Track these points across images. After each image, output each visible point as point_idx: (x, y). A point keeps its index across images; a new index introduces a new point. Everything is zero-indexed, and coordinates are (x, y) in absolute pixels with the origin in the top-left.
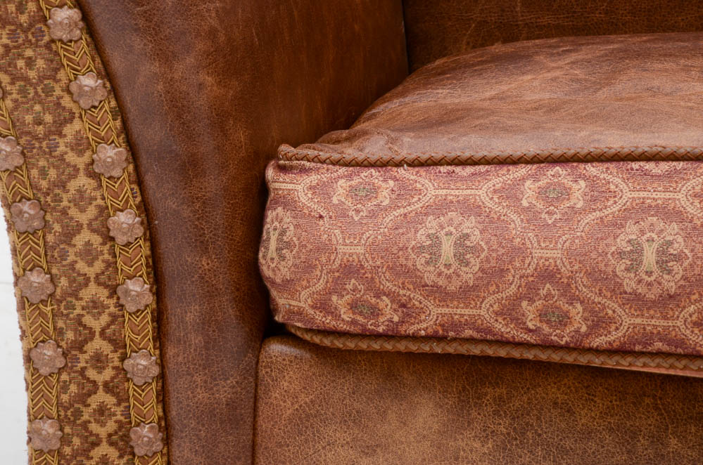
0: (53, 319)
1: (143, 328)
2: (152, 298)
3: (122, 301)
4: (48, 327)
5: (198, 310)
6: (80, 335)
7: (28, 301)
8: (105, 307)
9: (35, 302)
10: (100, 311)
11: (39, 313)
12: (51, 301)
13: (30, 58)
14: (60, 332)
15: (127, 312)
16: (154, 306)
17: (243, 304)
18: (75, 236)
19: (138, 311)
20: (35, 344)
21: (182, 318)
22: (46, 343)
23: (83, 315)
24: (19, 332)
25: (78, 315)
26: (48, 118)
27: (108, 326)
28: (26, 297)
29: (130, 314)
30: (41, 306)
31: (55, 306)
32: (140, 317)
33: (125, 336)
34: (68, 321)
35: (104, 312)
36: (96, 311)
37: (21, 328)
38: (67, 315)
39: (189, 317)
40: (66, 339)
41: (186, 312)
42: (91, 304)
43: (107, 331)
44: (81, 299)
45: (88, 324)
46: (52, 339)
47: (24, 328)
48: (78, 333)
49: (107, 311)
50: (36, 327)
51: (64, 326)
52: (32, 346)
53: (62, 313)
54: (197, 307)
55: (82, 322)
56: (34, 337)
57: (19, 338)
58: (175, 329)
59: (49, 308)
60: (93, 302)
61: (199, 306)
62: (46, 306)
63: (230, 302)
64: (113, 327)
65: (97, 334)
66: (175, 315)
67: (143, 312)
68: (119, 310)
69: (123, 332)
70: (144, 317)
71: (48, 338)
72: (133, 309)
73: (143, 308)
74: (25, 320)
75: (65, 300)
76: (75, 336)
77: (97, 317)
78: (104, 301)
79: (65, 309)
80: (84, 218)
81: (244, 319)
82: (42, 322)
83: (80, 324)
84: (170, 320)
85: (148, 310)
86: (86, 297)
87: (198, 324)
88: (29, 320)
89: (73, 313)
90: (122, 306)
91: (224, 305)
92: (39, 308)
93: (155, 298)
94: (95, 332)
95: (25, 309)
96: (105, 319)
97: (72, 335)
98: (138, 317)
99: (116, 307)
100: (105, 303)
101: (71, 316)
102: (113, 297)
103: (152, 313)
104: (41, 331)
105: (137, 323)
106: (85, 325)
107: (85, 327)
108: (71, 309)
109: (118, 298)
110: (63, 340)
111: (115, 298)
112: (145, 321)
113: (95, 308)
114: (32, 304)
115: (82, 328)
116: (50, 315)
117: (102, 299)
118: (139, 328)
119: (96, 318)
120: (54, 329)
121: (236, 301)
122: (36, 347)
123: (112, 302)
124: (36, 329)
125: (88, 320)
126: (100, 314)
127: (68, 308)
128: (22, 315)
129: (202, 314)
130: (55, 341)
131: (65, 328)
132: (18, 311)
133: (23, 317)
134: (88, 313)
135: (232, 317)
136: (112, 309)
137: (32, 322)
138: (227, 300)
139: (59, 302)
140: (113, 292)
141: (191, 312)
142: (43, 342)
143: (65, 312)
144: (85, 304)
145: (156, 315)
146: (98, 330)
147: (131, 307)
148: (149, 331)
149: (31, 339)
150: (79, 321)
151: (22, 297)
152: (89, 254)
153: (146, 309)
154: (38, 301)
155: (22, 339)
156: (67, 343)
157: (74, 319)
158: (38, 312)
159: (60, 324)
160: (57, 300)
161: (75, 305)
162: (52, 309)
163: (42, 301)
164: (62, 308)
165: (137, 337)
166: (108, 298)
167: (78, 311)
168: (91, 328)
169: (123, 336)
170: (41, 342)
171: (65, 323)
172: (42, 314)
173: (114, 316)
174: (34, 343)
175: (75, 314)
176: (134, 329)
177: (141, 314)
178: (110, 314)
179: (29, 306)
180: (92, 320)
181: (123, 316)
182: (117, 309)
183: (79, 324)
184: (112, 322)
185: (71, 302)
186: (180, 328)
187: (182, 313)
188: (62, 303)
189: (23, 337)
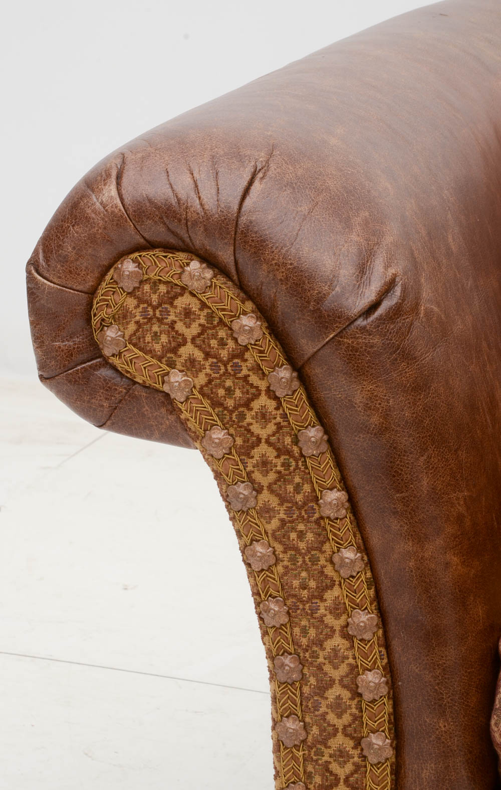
0: (303, 763)
1: (383, 780)
2: (392, 752)
3: (365, 753)
4: (299, 770)
5: (434, 768)
6: (327, 780)
7: (283, 745)
8: (351, 757)
9: (289, 746)
10: (346, 759)
11: (292, 756)
12: (303, 747)
13: (301, 532)
14: (309, 776)
15: (369, 763)
16: (394, 760)
17: (475, 766)
18: (328, 690)
19: (379, 763)
20: (287, 784)
21: (419, 773)
22: (297, 785)
23: (330, 763)
24: (273, 772)
25: (326, 762)
26: (312, 584)
27: (352, 774)
28: (282, 741)
29: (371, 765)
30: (294, 750)
31: (307, 752)
32: (381, 769)
33: (366, 785)
34: (317, 767)
35: (349, 761)
36: (342, 759)
37: (275, 768)
38: (317, 760)
39: (425, 774)
40: (314, 782)
41: (422, 769)
42: (338, 753)
43: (351, 779)
44: (330, 747)
45: (334, 771)
46: (302, 781)
47: (278, 769)
48: (325, 778)
49: (351, 760)
50: (288, 770)
51: (313, 771)
52: (284, 786)
53: (312, 758)
54: (433, 765)
55: (329, 769)
56: (286, 778)
57: (273, 777)
58: (412, 783)
59: (301, 753)
60: (340, 751)
61: (435, 764)
62: (299, 751)
63: (463, 764)
64: (356, 776)
65: (342, 781)
66: (412, 771)
67: (383, 764)
68: (362, 761)
69: (364, 782)
70: (384, 770)
71: (298, 780)
72: (375, 761)
73: (383, 761)
74: (279, 761)
75: (315, 746)
76: (322, 781)
77: (342, 765)
78: (349, 751)
79: (315, 755)
80: (336, 674)
81: (475, 781)
82: (294, 765)
83: (327, 770)
84: (407, 774)
85: (388, 763)
86: (334, 746)
87: (433, 781)
88: (283, 762)
89: (321, 759)
90: (365, 757)
91: (458, 766)
92: (292, 752)
93: (395, 752)
94: (340, 778)
95: (280, 752)
96: (349, 767)
97: (320, 779)
98: (378, 769)
99: (359, 758)
100: (350, 753)
101: (320, 762)
102: (357, 748)
103: (391, 766)
104: (293, 773)
105: (378, 775)
106: (332, 771)
107: (331, 773)
108: (320, 756)
109: (362, 750)
110: (311, 783)
111: (359, 749)
112: (385, 773)
113: (341, 756)
114: (286, 748)
115: (329, 775)
116: (301, 759)
117: (348, 749)
118: (379, 779)
119: (342, 766)
120: (304, 772)
121: (468, 763)
122: (287, 787)
123: (356, 753)
124: (289, 771)
125: (334, 767)
126: (345, 762)
127: (318, 755)
128: (277, 757)
129: (437, 772)
130: (304, 783)
131: (314, 772)
132: (273, 752)
133: (278, 758)
134: (335, 761)
135: (464, 777)
136: (356, 759)
137: (285, 764)
138: (460, 761)
139: (310, 748)
140: (358, 743)
141: (427, 769)
142: (294, 783)
143: (315, 758)
144: (332, 752)
145: (394, 768)
146: (342, 777)
147: (373, 759)
148: (388, 783)
149: (284, 779)
150: (326, 767)
151: (278, 740)
152: (338, 707)
153: (386, 762)
154: (292, 745)
155: (275, 778)
156: (314, 786)
157: (322, 765)
158: (291, 755)
159: (310, 768)
160: (309, 746)
161: (323, 752)
162: (304, 754)
163: (295, 746)
164: (312, 754)
165: (377, 787)
166: (353, 748)
167: (326, 758)
168: (337, 775)
169: (364, 785)
170: (292, 783)
171: (314, 768)
172: (294, 758)
173: (358, 766)
174: (286, 783)
175: (323, 761)
176: (374, 780)
177: (381, 766)
178: (354, 764)
179: (284, 749)
180: (338, 767)
181: (365, 766)
182: (360, 759)
183: (326, 770)
184: (356, 771)
185: (321, 749)
186: (416, 783)
187: (418, 769)
188: (312, 749)
189: (277, 776)
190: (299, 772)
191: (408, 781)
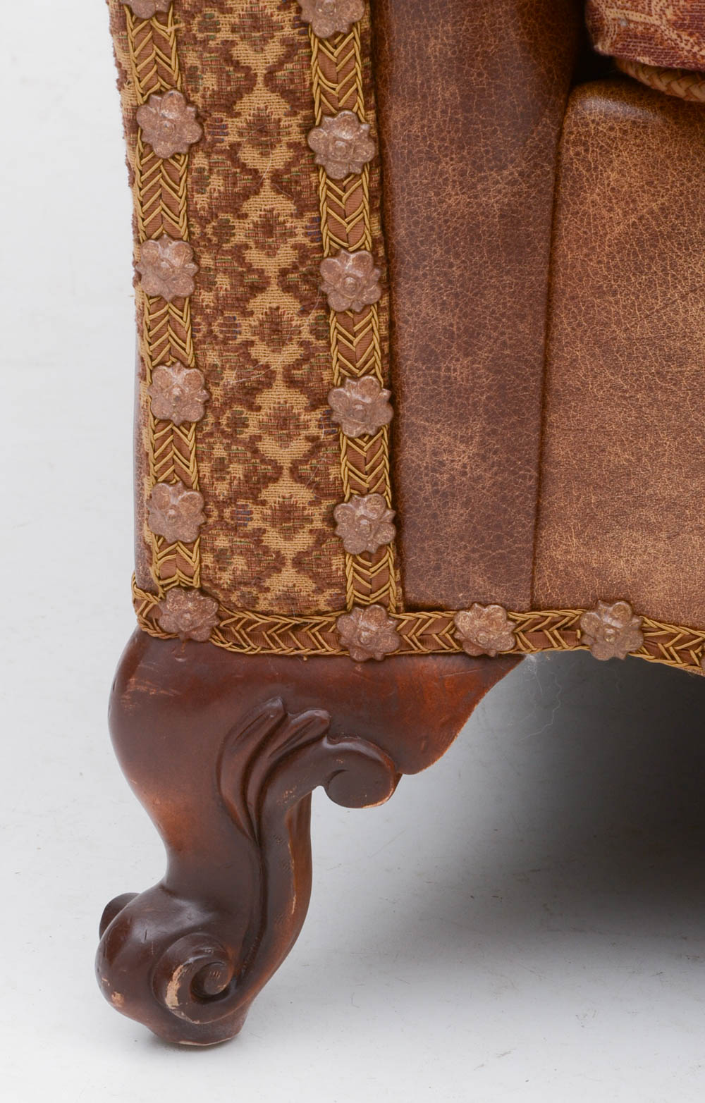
0: (177, 50)
1: (346, 70)
2: (362, 10)
3: (306, 16)
4: (170, 66)
5: (451, 33)
6: (228, 81)
7: (132, 14)
8: (275, 27)
9: (144, 16)
10: (265, 33)
11: (152, 37)
12: (174, 15)
14: (191, 75)
15: (316, 36)
16: (367, 25)
17: (536, 19)
19: (336, 35)
20: (145, 97)
21: (420, 48)
22: (166, 96)
23: (233, 43)
24: (115, 74)
25: (225, 42)
27: (280, 64)
28: (128, 6)
29: (321, 41)
30: (156, 23)
31: (182, 25)
32: (340, 48)
33: (312, 84)
34: (206, 55)
35: (273, 37)
36: (258, 34)
37: (119, 65)
38: (205, 42)
39: (434, 48)
40: (201, 88)
41: (427, 38)
42: (248, 21)
43: (279, 74)
44: (230, 11)
45: (244, 61)
46: (176, 88)
47: (125, 66)
48: (224, 76)
49: (278, 34)
50: (146, 67)
51: (198, 63)
52: (141, 100)
53: (195, 37)
54: (449, 27)
55: (232, 56)
56: (143, 84)
57: (116, 84)
58: (406, 71)
59: (171, 29)
60: (253, 17)
61: (454, 24)
62: (165, 24)
63: (513, 17)
64: (289, 66)
65: (260, 79)
66: (406, 44)
67: (345, 36)
68: (301, 34)
69: (307, 77)
70: (348, 48)
71: (168, 87)
72: (327, 31)
73: (345, 30)
74: (125, 49)
75: (201, 12)
76: (219, 84)
77: (259, 46)
78: (272, 15)
79: (200, 31)
81: (537, 50)
82: (157, 54)
83: (229, 59)
84: (395, 53)
85: (356, 33)
86: (238, 7)
87: (450, 60)
88: (134, 51)
89: (214, 39)
90: (306, 25)
91: (500, 23)
92: (152, 28)
93: (369, 9)
94: (256, 75)
95: (125, 28)
96: (274, 50)
97: (214, 81)
98: (335, 47)
99: (294, 27)
100: (275, 18)
101: (212, 44)
102: (289, 7)
103: (362, 39)
104: (157, 71)
105: (334, 60)
106: (238, 62)
107: (237, 65)
108: (210, 30)
109: (299, 10)
110: (196, 90)
111: (293, 10)
112: (350, 54)
113: (256, 28)
114: (138, 20)
115: (231, 69)
116: (172, 42)
117: (268, 11)
118: (338, 68)
119: (258, 48)
120: (180, 69)
121: (523, 15)
122: (147, 102)
123: (287, 17)
124: (147, 69)
125: (243, 52)
126: (265, 40)
127: (207, 29)
128: (120, 41)
129: (458, 42)
130: (183, 91)
131: (200, 66)
132: (112, 32)
133: (123, 44)
134: (243, 38)
135: (515, 46)
136: (288, 31)
137: (139, 55)
138: (506, 12)
139: (189, 16)
141: (436, 38)
142: (159, 93)
143: (200, 36)
144: (237, 20)
145: (369, 42)
146: (261, 72)
147: (323, 28)
148: (356, 74)
149: (138, 87)
150: (226, 55)
151: (121, 5)
153: (351, 31)
154: (150, 13)
155: (121, 86)
156: (203, 97)
157: (216, 50)
158: (150, 35)
159: (192, 59)
160: (186, 12)
161: (217, 23)
162: (177, 31)
163: (157, 14)
164: (195, 28)
165: (333, 85)
166: (279, 8)
167: (224, 34)
168: (249, 68)
169: (308, 83)
170: (155, 93)
171: (200, 57)
172: (158, 40)
173: (292, 45)
174: (143, 95)
175: (219, 41)
176: (328, 70)
177: (341, 41)
178: (283, 42)
179: (134, 23)
180: (251, 52)
181: (308, 45)
182: (297, 30)
183: (226, 60)
184: (288, 57)
185: (212, 17)
186: (414, 68)
187: (419, 40)
188: (193, 17)
189: (122, 83)
190: (168, 69)
191: (397, 67)
